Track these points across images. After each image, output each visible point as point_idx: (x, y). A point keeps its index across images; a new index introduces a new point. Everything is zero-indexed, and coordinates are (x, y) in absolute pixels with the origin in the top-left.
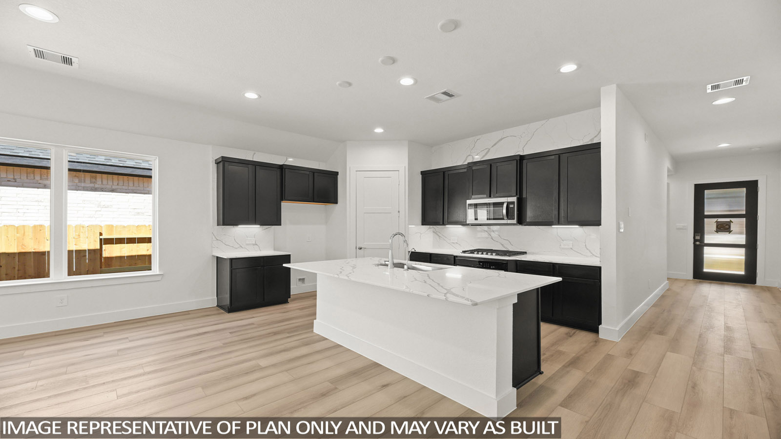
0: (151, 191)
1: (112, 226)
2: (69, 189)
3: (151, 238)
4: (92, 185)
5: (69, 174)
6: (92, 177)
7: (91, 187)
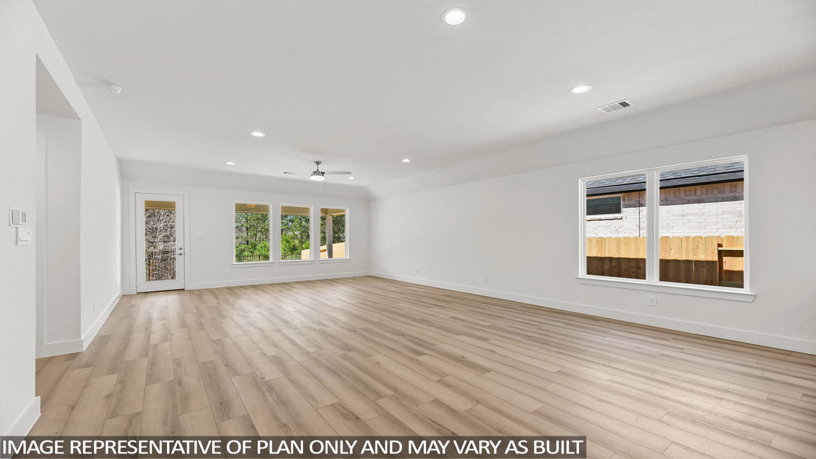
0: (743, 197)
1: (733, 237)
2: (660, 205)
3: (743, 251)
4: (732, 194)
5: (660, 192)
6: (732, 186)
7: (731, 197)
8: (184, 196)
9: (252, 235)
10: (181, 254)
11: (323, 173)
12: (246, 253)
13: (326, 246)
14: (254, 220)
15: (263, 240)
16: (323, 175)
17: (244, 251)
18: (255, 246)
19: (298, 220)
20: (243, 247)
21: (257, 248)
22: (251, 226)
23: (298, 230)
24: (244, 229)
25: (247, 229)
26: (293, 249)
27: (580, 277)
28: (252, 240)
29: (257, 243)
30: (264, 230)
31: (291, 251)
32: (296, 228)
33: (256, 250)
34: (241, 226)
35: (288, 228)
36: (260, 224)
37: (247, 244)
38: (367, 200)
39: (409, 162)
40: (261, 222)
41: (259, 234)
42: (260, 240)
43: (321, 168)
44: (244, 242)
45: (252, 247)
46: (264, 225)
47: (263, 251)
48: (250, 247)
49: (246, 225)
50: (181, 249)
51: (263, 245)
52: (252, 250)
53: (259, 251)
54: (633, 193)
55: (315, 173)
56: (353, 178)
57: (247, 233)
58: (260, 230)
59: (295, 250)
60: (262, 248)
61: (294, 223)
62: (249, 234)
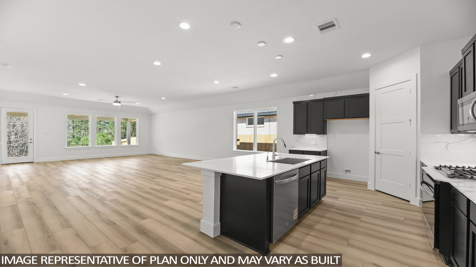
8: (33, 110)
9: (77, 132)
10: (31, 142)
11: (120, 102)
12: (73, 143)
13: (126, 139)
14: (79, 122)
15: (86, 135)
16: (120, 103)
17: (71, 142)
18: (80, 139)
19: (111, 122)
20: (70, 139)
21: (81, 140)
22: (76, 126)
23: (111, 129)
24: (71, 128)
25: (74, 128)
26: (107, 141)
27: (234, 150)
28: (77, 135)
29: (81, 137)
30: (86, 129)
31: (106, 142)
32: (110, 127)
33: (80, 142)
34: (69, 125)
35: (105, 128)
36: (83, 124)
37: (73, 137)
38: (149, 115)
39: (165, 99)
40: (84, 123)
41: (83, 131)
42: (83, 135)
43: (119, 100)
44: (71, 137)
45: (77, 140)
46: (86, 125)
47: (86, 142)
48: (76, 140)
49: (72, 125)
50: (31, 139)
51: (86, 138)
52: (77, 141)
53: (83, 142)
54: (268, 116)
55: (115, 102)
56: (139, 104)
57: (74, 130)
58: (83, 128)
59: (109, 142)
60: (84, 140)
61: (109, 124)
62: (75, 131)
